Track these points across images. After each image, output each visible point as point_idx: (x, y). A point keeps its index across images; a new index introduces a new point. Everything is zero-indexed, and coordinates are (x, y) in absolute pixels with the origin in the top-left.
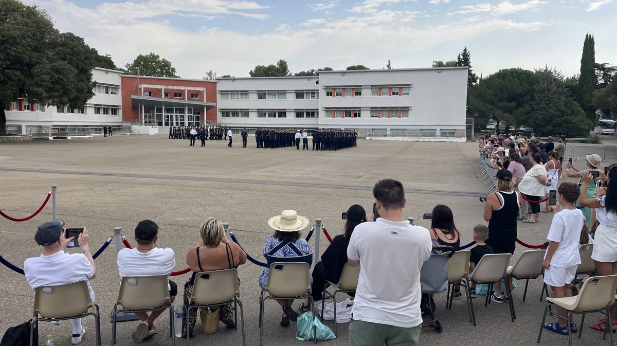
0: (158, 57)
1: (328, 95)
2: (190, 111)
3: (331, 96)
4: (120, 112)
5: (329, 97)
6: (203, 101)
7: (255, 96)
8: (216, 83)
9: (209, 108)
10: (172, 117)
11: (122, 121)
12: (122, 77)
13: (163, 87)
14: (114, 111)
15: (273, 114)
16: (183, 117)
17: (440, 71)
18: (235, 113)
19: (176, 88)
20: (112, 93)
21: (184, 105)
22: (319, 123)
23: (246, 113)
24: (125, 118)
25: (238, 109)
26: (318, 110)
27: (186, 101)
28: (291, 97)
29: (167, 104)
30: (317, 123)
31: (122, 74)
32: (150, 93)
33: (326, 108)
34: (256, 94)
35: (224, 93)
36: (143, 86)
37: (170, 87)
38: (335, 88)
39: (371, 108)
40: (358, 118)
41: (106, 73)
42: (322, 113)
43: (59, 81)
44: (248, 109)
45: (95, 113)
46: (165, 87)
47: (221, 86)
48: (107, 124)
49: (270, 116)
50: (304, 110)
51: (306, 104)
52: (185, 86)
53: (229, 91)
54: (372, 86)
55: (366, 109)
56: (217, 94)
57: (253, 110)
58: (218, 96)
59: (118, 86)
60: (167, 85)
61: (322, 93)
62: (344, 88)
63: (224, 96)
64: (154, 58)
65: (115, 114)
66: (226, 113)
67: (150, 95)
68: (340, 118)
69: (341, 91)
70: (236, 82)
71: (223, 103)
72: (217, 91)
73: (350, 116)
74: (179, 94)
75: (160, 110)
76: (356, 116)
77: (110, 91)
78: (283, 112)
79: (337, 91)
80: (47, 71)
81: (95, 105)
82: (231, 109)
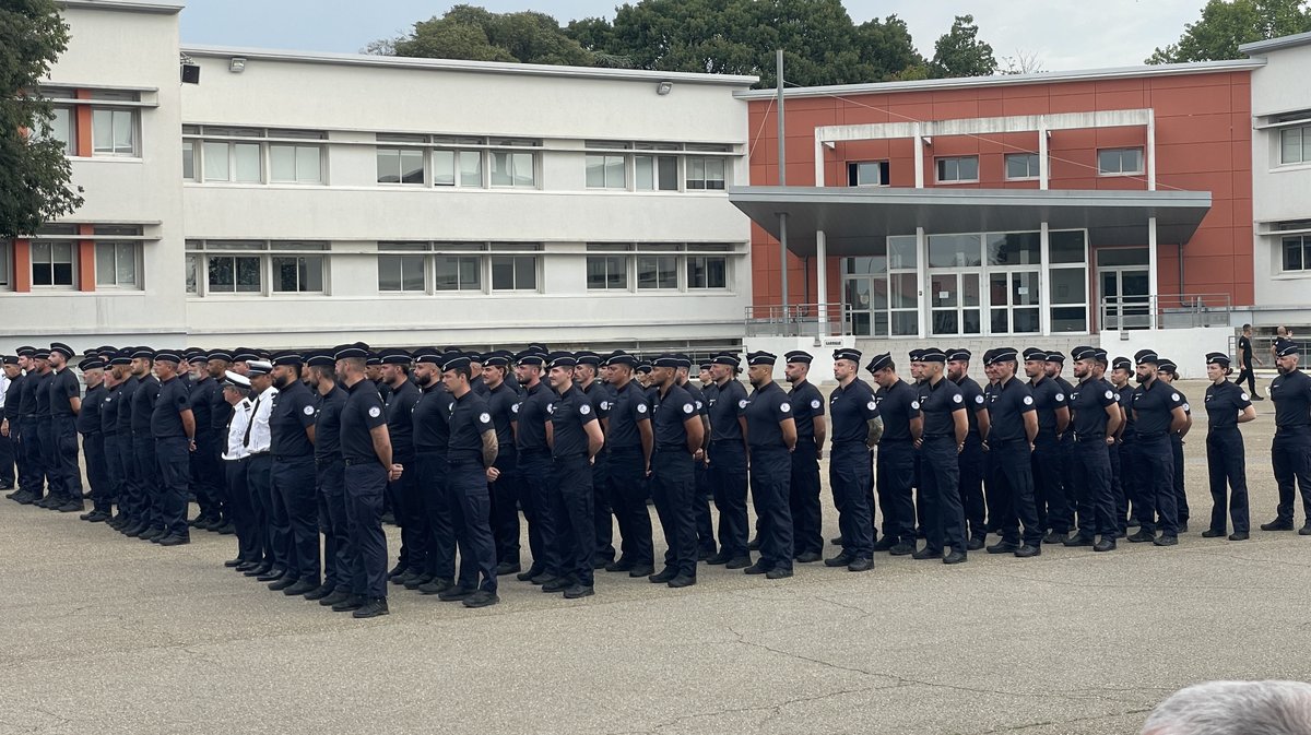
2: (1065, 247)
4: (741, 274)
6: (1145, 187)
8: (1248, 74)
9: (1179, 228)
10: (971, 282)
11: (744, 314)
12: (752, 103)
13: (918, 132)
14: (709, 267)
16: (1032, 280)
19: (984, 126)
20: (692, 185)
21: (1033, 215)
27: (1046, 196)
31: (755, 86)
32: (885, 168)
35: (1289, 126)
36: (827, 135)
37: (953, 128)
41: (659, 93)
45: (593, 285)
46: (931, 131)
52: (1036, 112)
56: (1255, 136)
58: (1262, 149)
59: (728, 147)
60: (940, 120)
63: (1286, 145)
66: (1302, 248)
67: (885, 180)
72: (1254, 122)
77: (683, 175)
81: (590, 245)
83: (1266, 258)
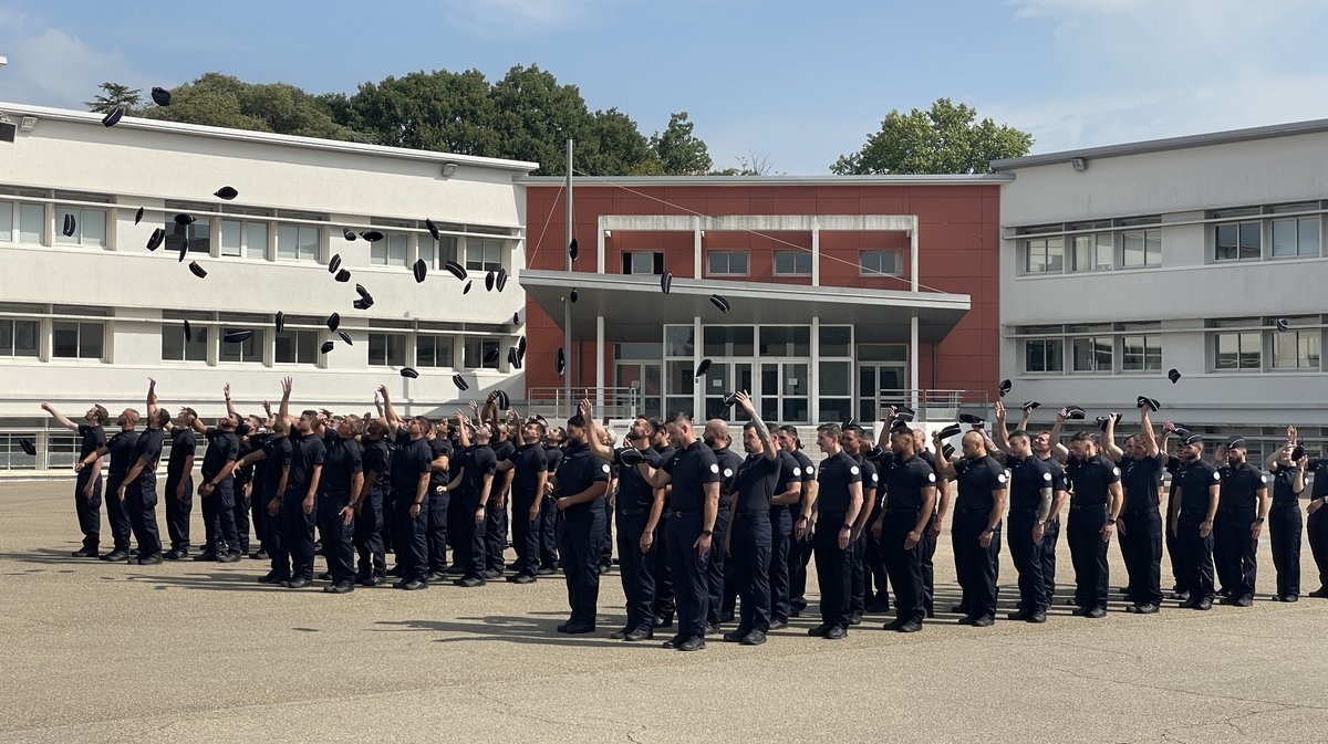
2: (833, 341)
6: (909, 288)
8: (997, 187)
9: (936, 325)
10: (743, 372)
12: (530, 190)
13: (698, 226)
14: (484, 348)
16: (801, 371)
19: (761, 223)
20: (471, 266)
21: (801, 312)
25: (1105, 325)
27: (817, 293)
29: (713, 307)
31: (534, 173)
32: (658, 259)
34: (1201, 232)
35: (1034, 237)
36: (608, 224)
37: (732, 223)
41: (445, 174)
44: (1155, 323)
46: (710, 225)
47: (1020, 203)
52: (810, 214)
53: (1059, 226)
56: (1002, 244)
57: (1180, 327)
58: (1008, 256)
59: (506, 231)
60: (717, 213)
65: (489, 365)
66: (1042, 352)
70: (1099, 170)
72: (1002, 232)
74: (783, 255)
77: (465, 257)
81: (372, 321)
82: (1072, 327)
83: (1010, 362)
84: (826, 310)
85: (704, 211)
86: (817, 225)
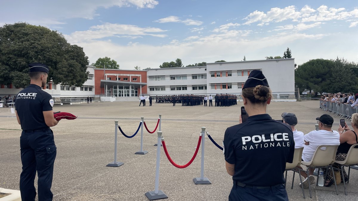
0: (109, 59)
1: (212, 76)
2: (132, 88)
3: (214, 77)
4: (94, 89)
5: (213, 77)
6: (140, 82)
7: (169, 78)
8: (146, 72)
9: (143, 86)
10: (122, 91)
11: (94, 94)
12: (95, 70)
15: (179, 88)
16: (128, 91)
17: (278, 61)
18: (157, 88)
19: (125, 75)
20: (89, 79)
21: (129, 84)
22: (208, 93)
23: (163, 88)
24: (96, 93)
25: (159, 86)
26: (206, 85)
27: (130, 82)
28: (190, 78)
29: (119, 84)
30: (206, 93)
31: (95, 68)
32: (110, 78)
33: (211, 84)
34: (169, 77)
35: (151, 77)
36: (107, 75)
37: (121, 75)
38: (216, 72)
39: (238, 83)
40: (230, 89)
42: (209, 87)
43: (71, 71)
44: (165, 86)
45: (81, 90)
46: (119, 75)
47: (149, 74)
48: (89, 96)
49: (177, 89)
50: (197, 85)
51: (199, 82)
52: (130, 74)
53: (154, 76)
54: (238, 70)
55: (235, 84)
56: (147, 78)
57: (168, 86)
58: (148, 79)
59: (92, 75)
60: (120, 74)
61: (209, 76)
62: (221, 72)
63: (151, 79)
64: (107, 59)
65: (91, 90)
66: (152, 89)
67: (110, 80)
68: (220, 89)
69: (219, 74)
70: (158, 70)
71: (150, 83)
72: (147, 77)
73: (225, 88)
74: (126, 79)
75: (116, 88)
76: (229, 88)
78: (185, 87)
79: (217, 74)
80: (65, 66)
82: (155, 86)
83: (148, 90)
84: (132, 84)
85: (118, 74)
86: (131, 75)
